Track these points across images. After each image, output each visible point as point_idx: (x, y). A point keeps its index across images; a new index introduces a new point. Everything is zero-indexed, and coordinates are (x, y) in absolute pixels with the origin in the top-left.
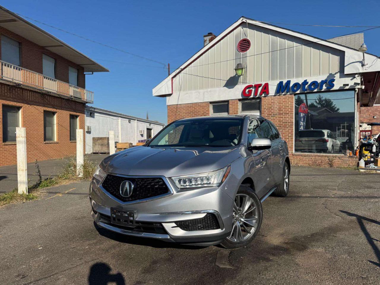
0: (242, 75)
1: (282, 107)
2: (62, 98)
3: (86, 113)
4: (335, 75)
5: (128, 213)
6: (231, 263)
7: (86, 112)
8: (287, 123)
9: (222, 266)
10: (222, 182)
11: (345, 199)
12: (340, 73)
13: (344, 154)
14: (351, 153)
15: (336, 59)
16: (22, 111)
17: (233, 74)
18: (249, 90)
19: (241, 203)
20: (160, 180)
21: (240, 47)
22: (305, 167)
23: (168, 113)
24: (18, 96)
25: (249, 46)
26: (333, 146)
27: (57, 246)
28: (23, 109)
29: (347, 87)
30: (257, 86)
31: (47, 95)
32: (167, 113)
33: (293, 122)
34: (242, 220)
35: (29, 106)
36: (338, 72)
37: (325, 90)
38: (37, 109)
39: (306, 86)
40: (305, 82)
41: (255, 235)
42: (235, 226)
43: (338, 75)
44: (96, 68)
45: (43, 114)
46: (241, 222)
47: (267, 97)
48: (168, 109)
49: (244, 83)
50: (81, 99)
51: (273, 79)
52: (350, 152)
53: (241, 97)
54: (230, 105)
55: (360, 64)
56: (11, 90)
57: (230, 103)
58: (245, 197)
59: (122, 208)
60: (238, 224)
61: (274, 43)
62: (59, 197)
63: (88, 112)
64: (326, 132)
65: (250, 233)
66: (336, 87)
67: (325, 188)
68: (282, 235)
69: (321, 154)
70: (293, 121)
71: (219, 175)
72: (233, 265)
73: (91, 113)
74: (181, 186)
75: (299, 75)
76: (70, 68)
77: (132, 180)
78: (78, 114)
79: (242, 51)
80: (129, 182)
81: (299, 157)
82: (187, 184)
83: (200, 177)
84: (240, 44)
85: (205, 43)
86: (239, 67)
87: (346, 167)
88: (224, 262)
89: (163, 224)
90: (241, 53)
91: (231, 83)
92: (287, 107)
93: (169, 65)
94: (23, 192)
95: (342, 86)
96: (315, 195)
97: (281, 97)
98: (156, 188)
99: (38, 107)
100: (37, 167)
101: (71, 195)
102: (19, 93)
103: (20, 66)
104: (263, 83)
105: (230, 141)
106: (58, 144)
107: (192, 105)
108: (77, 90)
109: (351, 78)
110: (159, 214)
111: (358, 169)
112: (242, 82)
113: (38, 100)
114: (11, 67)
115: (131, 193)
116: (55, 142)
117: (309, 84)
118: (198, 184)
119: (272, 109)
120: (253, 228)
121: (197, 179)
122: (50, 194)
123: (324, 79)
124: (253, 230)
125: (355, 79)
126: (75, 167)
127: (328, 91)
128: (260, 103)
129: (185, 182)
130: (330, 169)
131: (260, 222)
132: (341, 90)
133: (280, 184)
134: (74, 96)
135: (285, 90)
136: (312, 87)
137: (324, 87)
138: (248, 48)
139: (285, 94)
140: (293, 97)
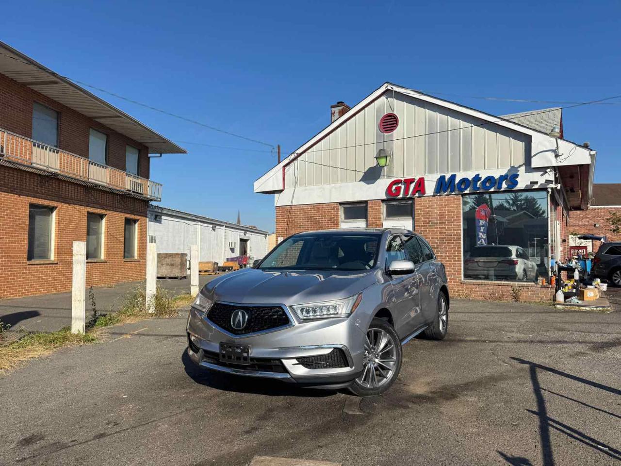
0: (386, 166)
1: (444, 213)
2: (115, 193)
3: (149, 215)
4: (519, 169)
5: (241, 347)
6: (361, 410)
7: (150, 214)
8: (451, 235)
9: (350, 413)
10: (351, 312)
11: (523, 344)
12: (526, 166)
13: (534, 282)
14: (544, 281)
15: (520, 145)
16: (56, 214)
17: (373, 163)
18: (396, 187)
19: (376, 339)
20: (280, 308)
21: (383, 126)
22: (478, 302)
24: (52, 192)
25: (396, 124)
26: (524, 270)
28: (59, 210)
29: (536, 186)
30: (408, 182)
31: (93, 189)
32: (276, 218)
33: (460, 235)
34: (377, 361)
35: (67, 205)
36: (523, 165)
37: (505, 190)
38: (79, 211)
39: (479, 183)
40: (477, 178)
41: (393, 380)
42: (368, 368)
43: (523, 169)
44: (167, 147)
45: (86, 218)
46: (375, 363)
47: (422, 198)
48: (277, 213)
49: (389, 176)
50: (143, 194)
51: (430, 172)
52: (542, 280)
53: (384, 197)
54: (369, 208)
55: (553, 154)
56: (43, 182)
57: (370, 205)
58: (381, 332)
59: (234, 342)
60: (371, 366)
62: (126, 338)
63: (152, 215)
64: (513, 249)
65: (387, 378)
66: (521, 186)
67: (500, 329)
68: (429, 384)
69: (503, 282)
70: (460, 233)
71: (348, 304)
72: (364, 412)
73: (156, 216)
74: (304, 316)
75: (468, 167)
76: (128, 148)
77: (246, 309)
78: (137, 217)
79: (386, 130)
80: (242, 312)
81: (469, 286)
82: (311, 314)
83: (326, 306)
84: (384, 121)
85: (333, 117)
86: (381, 154)
87: (537, 301)
88: (353, 409)
89: (284, 361)
90: (385, 134)
91: (371, 176)
92: (452, 212)
93: (279, 147)
94: (79, 331)
95: (529, 184)
96: (482, 339)
97: (443, 198)
98: (274, 318)
99: (80, 207)
100: (91, 297)
101: (144, 336)
102: (54, 186)
103: (56, 147)
104: (417, 178)
105: (365, 263)
106: (106, 263)
107: (313, 207)
108: (138, 181)
109: (542, 173)
110: (277, 349)
111: (554, 305)
113: (80, 197)
114: (46, 149)
115: (245, 325)
116: (101, 260)
117: (482, 180)
118: (324, 315)
119: (430, 216)
120: (390, 371)
121: (322, 308)
122: (113, 336)
123: (503, 174)
124: (390, 374)
125: (547, 174)
126: (144, 298)
127: (509, 191)
128: (412, 205)
129: (308, 312)
130: (516, 304)
131: (399, 365)
132: (528, 190)
133: (432, 322)
134: (134, 190)
135: (447, 189)
136: (487, 185)
137: (504, 186)
138: (395, 126)
139: (448, 194)
140: (460, 199)
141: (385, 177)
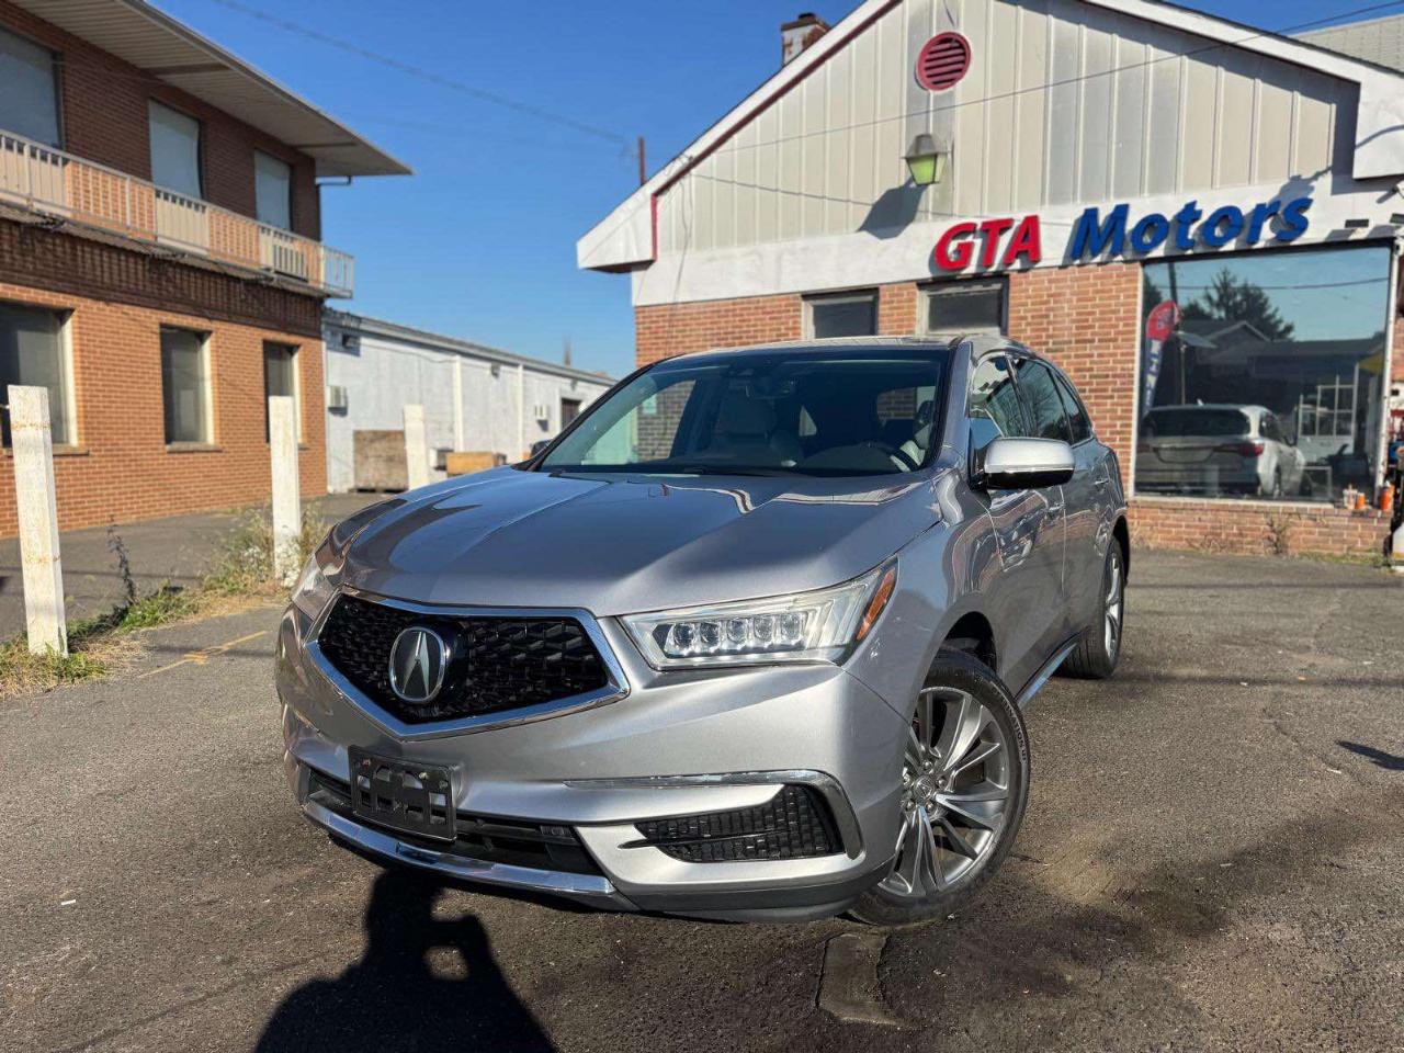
0: (933, 182)
1: (1090, 313)
2: (232, 277)
3: (327, 334)
4: (1314, 184)
5: (424, 775)
6: (887, 1001)
7: (329, 333)
8: (1107, 376)
9: (848, 1017)
10: (856, 641)
11: (1355, 691)
12: (1334, 174)
13: (1332, 502)
14: (1362, 501)
15: (1324, 114)
16: (74, 328)
17: (897, 177)
18: (960, 245)
19: (936, 722)
20: (568, 630)
21: (927, 69)
22: (1175, 554)
23: (638, 339)
24: (56, 267)
25: (963, 62)
26: (1278, 470)
27: (143, 892)
28: (79, 317)
29: (1361, 234)
30: (994, 229)
31: (170, 262)
32: (635, 336)
33: (1132, 376)
34: (941, 799)
35: (101, 305)
36: (1325, 172)
37: (1268, 245)
38: (135, 320)
39: (1193, 228)
40: (1190, 213)
41: (993, 862)
42: (909, 826)
43: (1326, 182)
44: (365, 162)
45: (156, 339)
46: (933, 809)
47: (1030, 273)
48: (638, 323)
49: (940, 214)
50: (305, 281)
51: (1058, 197)
52: (1356, 498)
53: (926, 274)
54: (881, 307)
56: (28, 241)
57: (884, 296)
58: (957, 699)
59: (398, 749)
60: (922, 817)
61: (1064, 49)
62: (192, 665)
63: (334, 334)
64: (1254, 414)
65: (974, 856)
66: (1315, 233)
67: (1266, 640)
68: (1106, 854)
69: (1242, 502)
70: (1133, 369)
71: (844, 610)
72: (900, 1014)
73: (345, 339)
74: (669, 656)
75: (1160, 185)
76: (259, 160)
77: (446, 626)
78: (293, 339)
79: (935, 83)
80: (427, 635)
81: (1151, 512)
82: (696, 646)
83: (756, 618)
84: (928, 57)
85: (787, 51)
86: (922, 150)
87: (1338, 553)
88: (856, 996)
89: (582, 831)
90: (932, 93)
91: (891, 214)
92: (1113, 312)
93: (641, 143)
94: (49, 647)
95: (1341, 226)
96: (1227, 673)
97: (1090, 271)
98: (552, 665)
99: (138, 310)
100: (114, 546)
101: (243, 660)
102: (59, 254)
103: (59, 147)
104: (1019, 218)
105: (890, 449)
106: (219, 455)
107: (731, 307)
108: (286, 245)
109: (1381, 194)
110: (563, 786)
111: (1389, 566)
112: (934, 214)
113: (136, 285)
114: (21, 151)
115: (439, 684)
116: (208, 446)
117: (1205, 218)
118: (746, 651)
119: (1049, 323)
120: (987, 834)
121: (739, 624)
122: (159, 656)
123: (1266, 199)
124: (985, 844)
125: (1397, 197)
126: (268, 545)
127: (1281, 248)
128: (1001, 299)
129: (684, 638)
130: (1275, 561)
131: (1015, 806)
132: (1336, 244)
133: (1088, 629)
134: (278, 268)
135: (1104, 246)
136: (1218, 232)
137: (1267, 234)
138: (960, 70)
139: (1104, 260)
140: (1136, 274)
141: (930, 217)
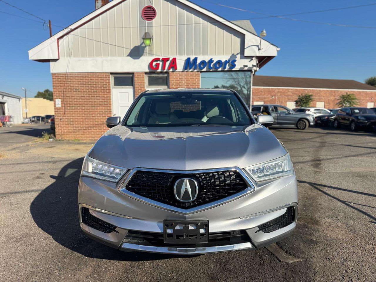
0: (149, 46)
4: (237, 56)
5: (199, 224)
12: (241, 54)
15: (238, 40)
17: (137, 43)
21: (144, 14)
23: (53, 83)
25: (154, 14)
29: (246, 68)
30: (165, 60)
36: (239, 54)
37: (228, 70)
43: (239, 56)
47: (174, 73)
48: (53, 78)
49: (151, 54)
51: (180, 54)
53: (147, 70)
54: (135, 78)
55: (257, 48)
57: (136, 75)
61: (180, 16)
66: (237, 68)
75: (204, 53)
84: (144, 11)
86: (147, 37)
90: (146, 21)
91: (136, 53)
92: (195, 84)
93: (50, 22)
95: (243, 66)
97: (189, 73)
98: (228, 184)
104: (171, 58)
107: (87, 75)
109: (250, 60)
110: (239, 219)
112: (148, 53)
117: (214, 62)
119: (180, 86)
123: (227, 59)
125: (252, 61)
127: (230, 71)
128: (168, 78)
132: (241, 70)
138: (154, 16)
139: (192, 71)
140: (199, 75)
